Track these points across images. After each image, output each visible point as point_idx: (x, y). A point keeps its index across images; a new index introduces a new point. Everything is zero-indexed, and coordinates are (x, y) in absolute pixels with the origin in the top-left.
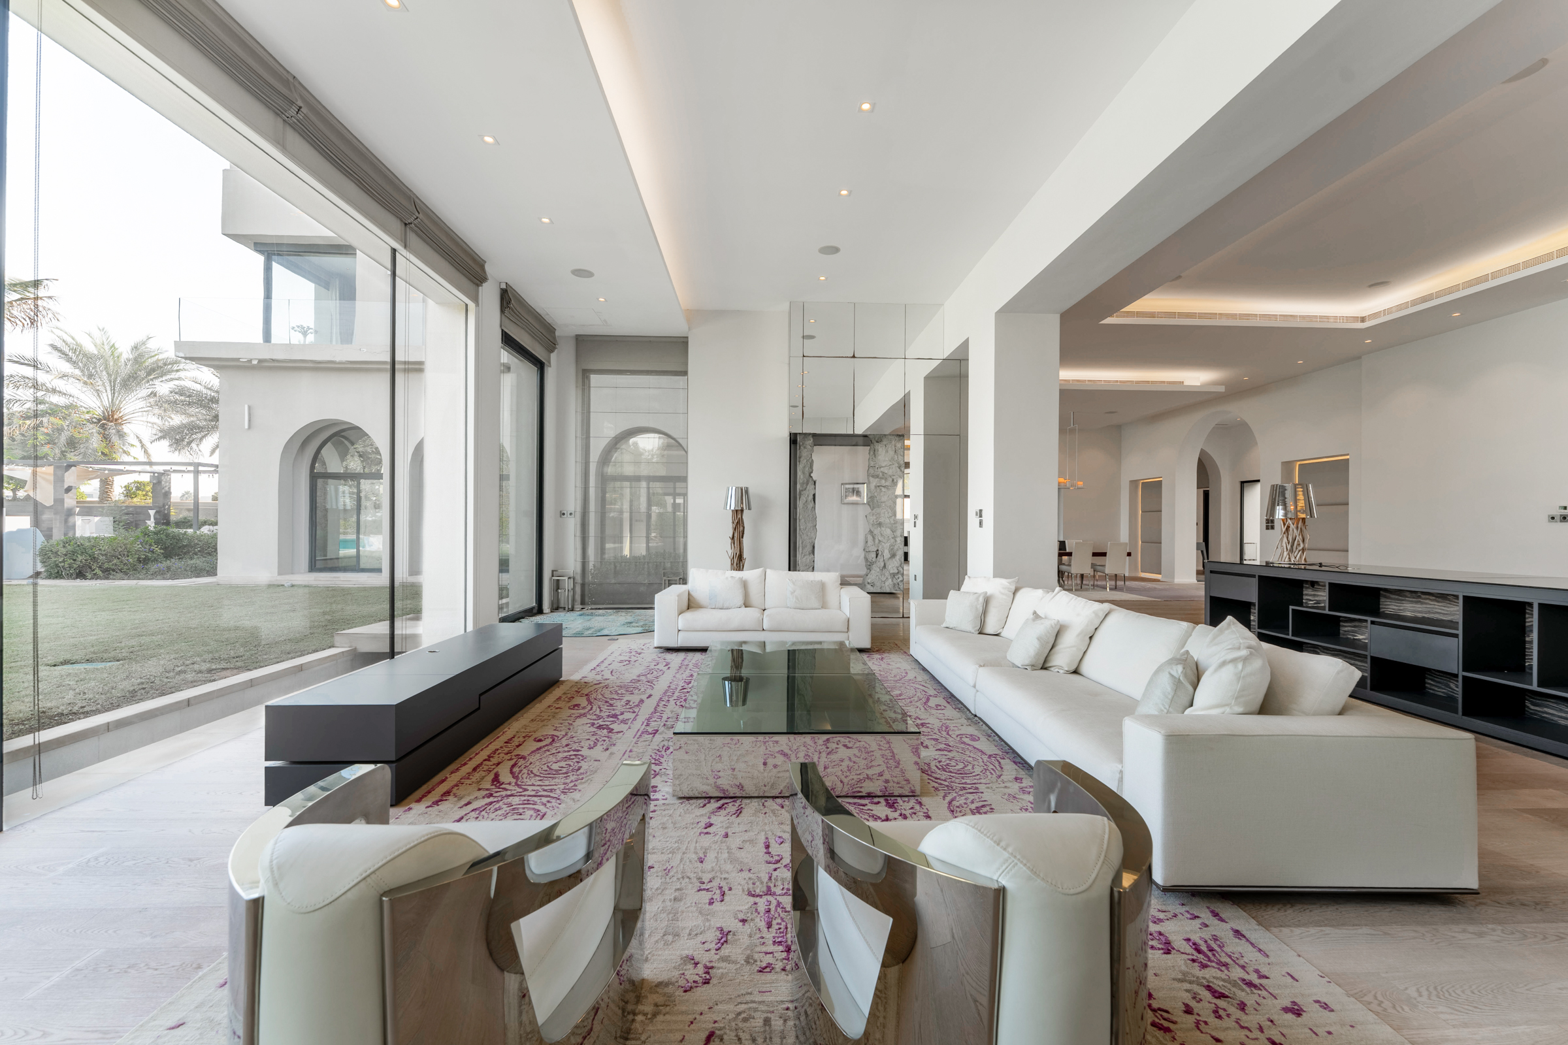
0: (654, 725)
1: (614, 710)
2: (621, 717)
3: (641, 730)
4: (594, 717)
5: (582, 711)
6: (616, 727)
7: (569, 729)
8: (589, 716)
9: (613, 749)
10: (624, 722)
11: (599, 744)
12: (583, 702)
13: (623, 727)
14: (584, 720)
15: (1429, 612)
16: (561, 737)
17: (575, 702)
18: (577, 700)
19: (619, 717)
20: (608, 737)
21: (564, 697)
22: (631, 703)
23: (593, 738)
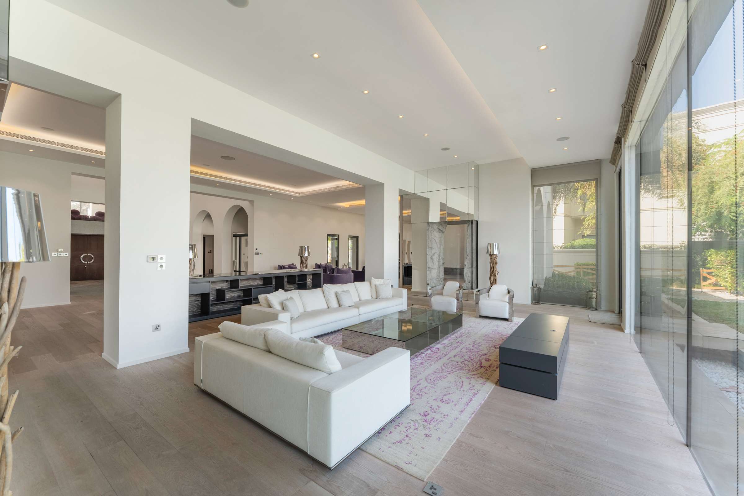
0: (456, 345)
1: (469, 355)
2: (468, 350)
3: (461, 344)
4: (479, 353)
5: (485, 357)
6: (471, 347)
7: (489, 350)
8: (481, 354)
9: (474, 340)
10: (467, 348)
11: (478, 343)
12: (485, 363)
13: (468, 346)
14: (483, 352)
15: (244, 284)
16: (492, 347)
17: (489, 363)
18: (488, 364)
19: (468, 351)
20: (474, 344)
21: (495, 368)
22: (460, 356)
23: (480, 345)
